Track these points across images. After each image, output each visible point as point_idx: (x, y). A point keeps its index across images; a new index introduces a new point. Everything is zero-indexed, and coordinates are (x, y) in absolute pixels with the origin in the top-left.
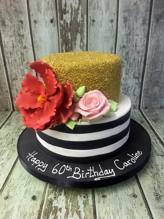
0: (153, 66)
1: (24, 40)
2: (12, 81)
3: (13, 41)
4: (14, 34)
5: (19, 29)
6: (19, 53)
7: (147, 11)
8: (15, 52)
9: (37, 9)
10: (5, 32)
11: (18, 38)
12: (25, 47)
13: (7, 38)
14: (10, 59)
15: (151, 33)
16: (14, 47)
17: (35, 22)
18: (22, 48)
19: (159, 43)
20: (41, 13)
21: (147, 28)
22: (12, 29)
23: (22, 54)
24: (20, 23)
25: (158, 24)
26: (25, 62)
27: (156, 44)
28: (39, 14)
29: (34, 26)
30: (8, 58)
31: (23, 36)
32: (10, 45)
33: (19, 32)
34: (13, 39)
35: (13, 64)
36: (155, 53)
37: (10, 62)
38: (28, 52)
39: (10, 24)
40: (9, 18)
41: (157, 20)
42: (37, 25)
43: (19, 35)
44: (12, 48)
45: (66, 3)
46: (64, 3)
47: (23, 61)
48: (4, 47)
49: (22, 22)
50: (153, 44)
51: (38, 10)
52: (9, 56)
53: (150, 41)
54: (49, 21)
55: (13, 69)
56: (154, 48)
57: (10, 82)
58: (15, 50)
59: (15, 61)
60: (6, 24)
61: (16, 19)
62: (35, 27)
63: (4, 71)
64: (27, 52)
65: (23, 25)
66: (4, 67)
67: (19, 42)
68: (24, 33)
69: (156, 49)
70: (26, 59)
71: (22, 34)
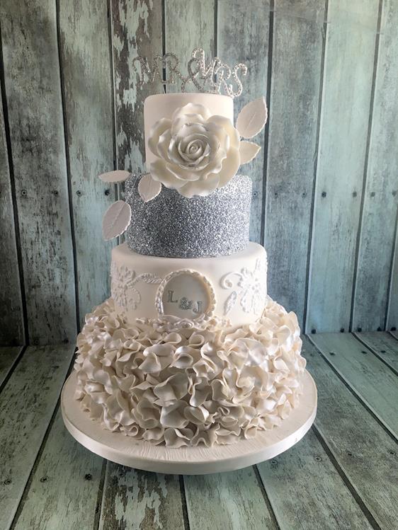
0: (275, 263)
1: (57, 222)
2: (30, 290)
3: (38, 223)
4: (40, 211)
5: (51, 204)
6: (48, 243)
7: (260, 180)
8: (40, 240)
9: (82, 175)
10: (25, 207)
11: (47, 218)
12: (59, 233)
13: (27, 218)
14: (30, 252)
15: (268, 212)
16: (38, 232)
17: (79, 193)
18: (53, 233)
19: (280, 227)
20: (88, 180)
21: (260, 204)
22: (38, 205)
23: (52, 244)
24: (52, 195)
25: (278, 199)
26: (57, 257)
27: (277, 229)
28: (86, 182)
29: (76, 199)
30: (26, 250)
31: (56, 214)
32: (33, 229)
33: (50, 209)
34: (39, 219)
35: (34, 261)
36: (277, 242)
37: (30, 257)
38: (62, 240)
39: (35, 196)
40: (34, 187)
41: (276, 194)
42: (82, 198)
43: (49, 213)
44: (34, 234)
45: (130, 166)
46: (128, 167)
47: (53, 255)
48: (20, 232)
49: (56, 193)
50: (272, 230)
51: (85, 176)
52: (30, 247)
53: (268, 225)
54: (102, 193)
55: (34, 268)
56: (275, 235)
57: (27, 291)
58: (41, 237)
59: (38, 256)
60: (29, 195)
61: (47, 189)
62: (78, 201)
63: (16, 272)
64: (60, 241)
65: (58, 198)
66: (17, 265)
67: (49, 224)
68: (59, 210)
69: (277, 236)
70: (58, 252)
71: (54, 211)
